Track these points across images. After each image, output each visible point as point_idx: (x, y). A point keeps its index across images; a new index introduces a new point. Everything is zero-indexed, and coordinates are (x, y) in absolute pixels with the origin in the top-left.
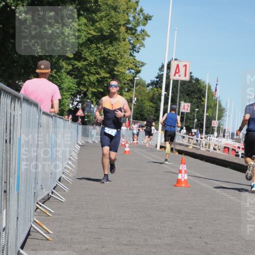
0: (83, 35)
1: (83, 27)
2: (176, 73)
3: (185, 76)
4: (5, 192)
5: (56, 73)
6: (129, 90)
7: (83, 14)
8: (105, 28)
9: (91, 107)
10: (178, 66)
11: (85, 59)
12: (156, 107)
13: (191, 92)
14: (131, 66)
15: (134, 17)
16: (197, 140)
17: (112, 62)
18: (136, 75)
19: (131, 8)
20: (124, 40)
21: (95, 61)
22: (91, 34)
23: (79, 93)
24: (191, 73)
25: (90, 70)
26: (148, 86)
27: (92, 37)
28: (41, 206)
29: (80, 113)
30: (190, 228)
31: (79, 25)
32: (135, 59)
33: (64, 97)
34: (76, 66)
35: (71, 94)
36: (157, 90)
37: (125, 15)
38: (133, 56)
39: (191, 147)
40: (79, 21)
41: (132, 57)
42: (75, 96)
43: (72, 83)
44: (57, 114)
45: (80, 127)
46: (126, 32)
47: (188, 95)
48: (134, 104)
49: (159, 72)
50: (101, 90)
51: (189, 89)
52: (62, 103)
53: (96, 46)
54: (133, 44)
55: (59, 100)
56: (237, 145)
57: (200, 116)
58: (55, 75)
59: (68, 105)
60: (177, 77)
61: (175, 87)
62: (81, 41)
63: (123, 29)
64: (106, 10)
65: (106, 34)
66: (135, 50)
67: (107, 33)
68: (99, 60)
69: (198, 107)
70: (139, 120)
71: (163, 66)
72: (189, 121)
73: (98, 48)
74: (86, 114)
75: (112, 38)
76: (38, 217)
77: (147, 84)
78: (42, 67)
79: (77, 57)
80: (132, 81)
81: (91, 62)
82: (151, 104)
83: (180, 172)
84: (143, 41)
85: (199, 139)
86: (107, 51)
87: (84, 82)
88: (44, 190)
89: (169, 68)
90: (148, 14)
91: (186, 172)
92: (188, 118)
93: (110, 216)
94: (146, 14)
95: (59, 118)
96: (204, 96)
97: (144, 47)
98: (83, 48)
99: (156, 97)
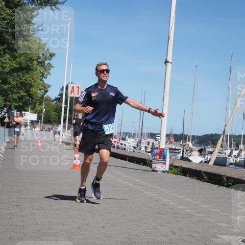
0: (8, 66)
1: (8, 61)
2: (72, 92)
3: (78, 94)
6: (40, 104)
7: (8, 52)
8: (23, 62)
10: (73, 87)
11: (10, 83)
12: (58, 116)
14: (41, 87)
15: (43, 54)
17: (28, 85)
18: (45, 93)
20: (36, 70)
21: (17, 84)
22: (13, 66)
23: (5, 106)
25: (13, 91)
27: (14, 68)
29: (6, 120)
32: (44, 83)
34: (3, 88)
36: (59, 104)
37: (37, 53)
38: (43, 81)
40: (5, 56)
42: (3, 108)
45: (7, 129)
46: (38, 64)
48: (44, 114)
49: (60, 91)
50: (21, 104)
53: (17, 74)
54: (42, 73)
56: (114, 140)
60: (72, 95)
62: (6, 70)
63: (35, 63)
65: (24, 66)
66: (44, 77)
68: (19, 84)
73: (18, 76)
74: (11, 120)
75: (27, 69)
77: (52, 100)
79: (4, 82)
80: (42, 98)
81: (14, 85)
82: (56, 113)
83: (75, 159)
84: (49, 71)
86: (25, 78)
89: (67, 88)
90: (52, 53)
91: (79, 159)
97: (50, 75)
98: (8, 76)
99: (58, 109)
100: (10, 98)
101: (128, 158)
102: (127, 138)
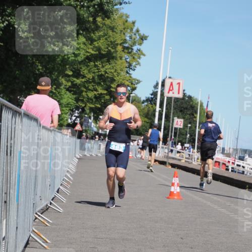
0: (82, 53)
1: (82, 46)
2: (170, 90)
3: (179, 93)
4: (5, 202)
5: (55, 89)
7: (83, 33)
8: (103, 47)
9: (88, 122)
10: (172, 84)
11: (84, 77)
12: (150, 123)
13: (184, 108)
14: (127, 83)
15: (131, 37)
16: (189, 155)
17: (109, 79)
18: (132, 91)
19: (128, 28)
20: (121, 58)
21: (93, 78)
22: (89, 53)
23: (77, 108)
24: (184, 91)
25: (88, 87)
26: (143, 103)
27: (90, 55)
28: (39, 216)
29: (78, 127)
30: (182, 238)
31: (78, 44)
32: (131, 77)
33: (63, 112)
34: (75, 82)
35: (70, 109)
36: (152, 107)
37: (122, 35)
38: (130, 74)
39: (184, 161)
40: (78, 40)
41: (128, 75)
42: (73, 111)
43: (71, 99)
44: (57, 128)
45: (79, 140)
47: (181, 111)
49: (153, 89)
50: (99, 106)
51: (182, 106)
52: (61, 118)
53: (94, 64)
54: (129, 63)
55: (59, 115)
56: (228, 159)
57: (192, 132)
58: (54, 91)
59: (67, 120)
60: (171, 95)
61: (169, 104)
62: (79, 59)
63: (119, 48)
64: (104, 30)
65: (104, 53)
66: (131, 69)
67: (105, 51)
68: (96, 77)
69: (190, 123)
70: (134, 135)
71: (157, 84)
72: (181, 136)
73: (96, 66)
74: (84, 128)
75: (109, 57)
76: (37, 227)
77: (142, 101)
78: (43, 84)
79: (75, 74)
81: (89, 79)
82: (146, 120)
83: (173, 184)
84: (138, 60)
85: (191, 153)
86: (105, 69)
87: (82, 98)
88: (43, 201)
89: (163, 85)
90: (143, 34)
91: (178, 185)
92: (181, 134)
93: (106, 227)
94: (142, 34)
95: (58, 132)
96: (196, 113)
97: (140, 65)
98: (82, 66)
99: (150, 113)
100: (84, 97)
101: (247, 186)
102: (247, 157)
